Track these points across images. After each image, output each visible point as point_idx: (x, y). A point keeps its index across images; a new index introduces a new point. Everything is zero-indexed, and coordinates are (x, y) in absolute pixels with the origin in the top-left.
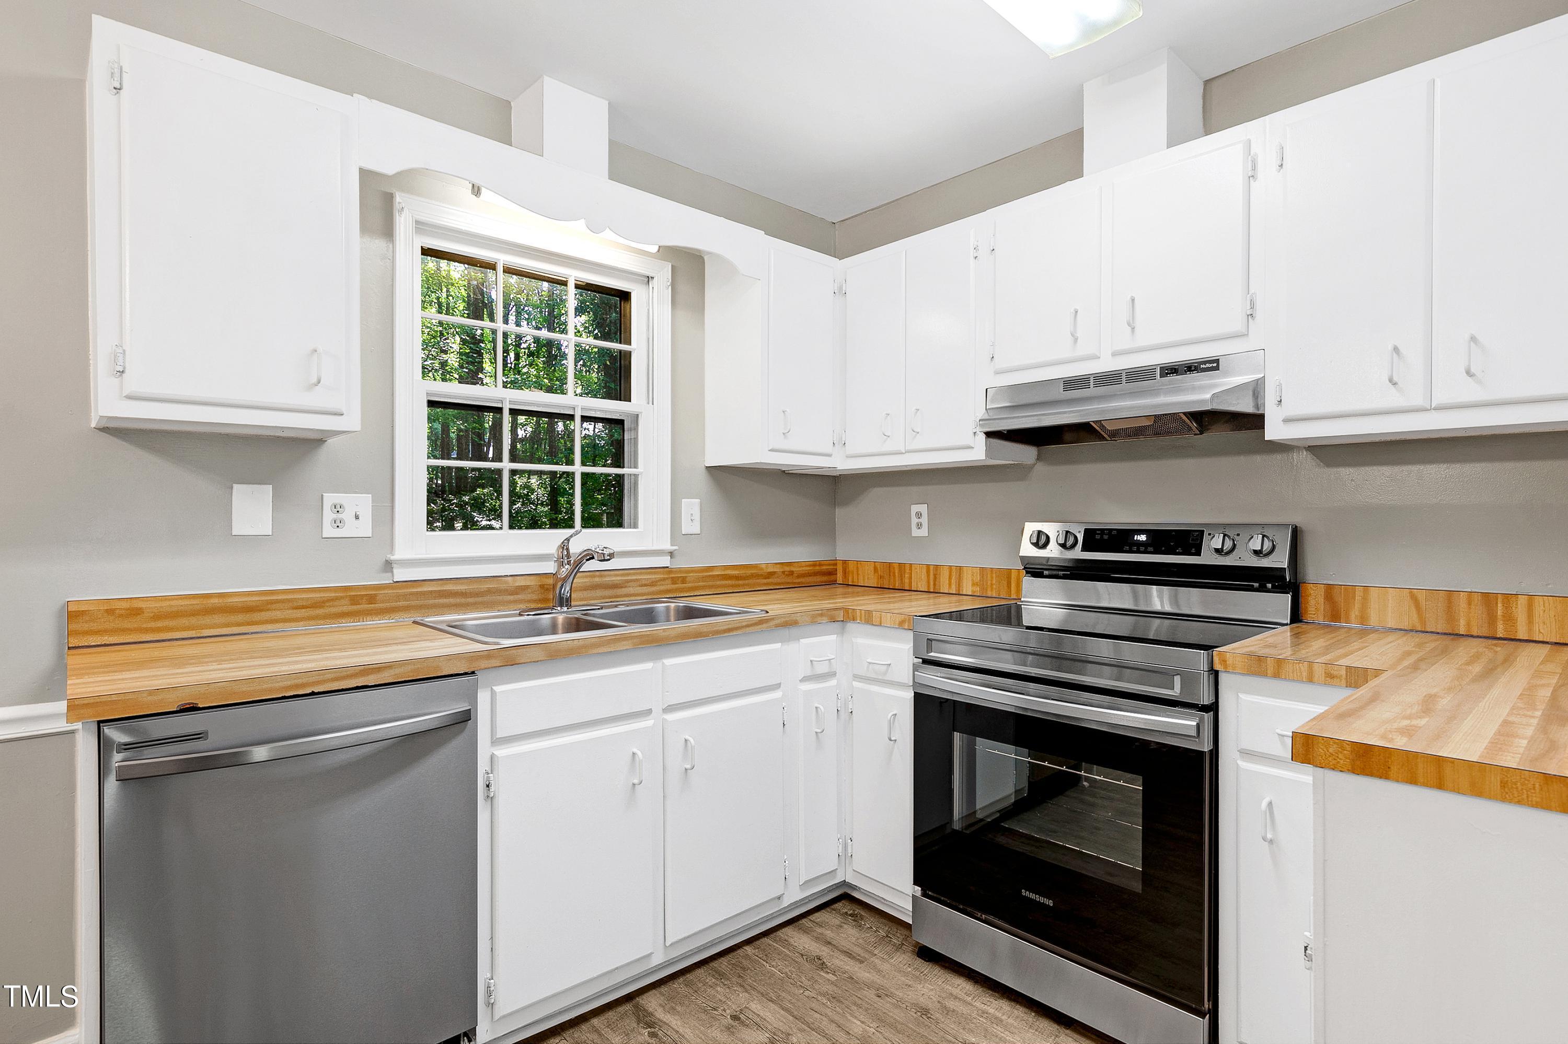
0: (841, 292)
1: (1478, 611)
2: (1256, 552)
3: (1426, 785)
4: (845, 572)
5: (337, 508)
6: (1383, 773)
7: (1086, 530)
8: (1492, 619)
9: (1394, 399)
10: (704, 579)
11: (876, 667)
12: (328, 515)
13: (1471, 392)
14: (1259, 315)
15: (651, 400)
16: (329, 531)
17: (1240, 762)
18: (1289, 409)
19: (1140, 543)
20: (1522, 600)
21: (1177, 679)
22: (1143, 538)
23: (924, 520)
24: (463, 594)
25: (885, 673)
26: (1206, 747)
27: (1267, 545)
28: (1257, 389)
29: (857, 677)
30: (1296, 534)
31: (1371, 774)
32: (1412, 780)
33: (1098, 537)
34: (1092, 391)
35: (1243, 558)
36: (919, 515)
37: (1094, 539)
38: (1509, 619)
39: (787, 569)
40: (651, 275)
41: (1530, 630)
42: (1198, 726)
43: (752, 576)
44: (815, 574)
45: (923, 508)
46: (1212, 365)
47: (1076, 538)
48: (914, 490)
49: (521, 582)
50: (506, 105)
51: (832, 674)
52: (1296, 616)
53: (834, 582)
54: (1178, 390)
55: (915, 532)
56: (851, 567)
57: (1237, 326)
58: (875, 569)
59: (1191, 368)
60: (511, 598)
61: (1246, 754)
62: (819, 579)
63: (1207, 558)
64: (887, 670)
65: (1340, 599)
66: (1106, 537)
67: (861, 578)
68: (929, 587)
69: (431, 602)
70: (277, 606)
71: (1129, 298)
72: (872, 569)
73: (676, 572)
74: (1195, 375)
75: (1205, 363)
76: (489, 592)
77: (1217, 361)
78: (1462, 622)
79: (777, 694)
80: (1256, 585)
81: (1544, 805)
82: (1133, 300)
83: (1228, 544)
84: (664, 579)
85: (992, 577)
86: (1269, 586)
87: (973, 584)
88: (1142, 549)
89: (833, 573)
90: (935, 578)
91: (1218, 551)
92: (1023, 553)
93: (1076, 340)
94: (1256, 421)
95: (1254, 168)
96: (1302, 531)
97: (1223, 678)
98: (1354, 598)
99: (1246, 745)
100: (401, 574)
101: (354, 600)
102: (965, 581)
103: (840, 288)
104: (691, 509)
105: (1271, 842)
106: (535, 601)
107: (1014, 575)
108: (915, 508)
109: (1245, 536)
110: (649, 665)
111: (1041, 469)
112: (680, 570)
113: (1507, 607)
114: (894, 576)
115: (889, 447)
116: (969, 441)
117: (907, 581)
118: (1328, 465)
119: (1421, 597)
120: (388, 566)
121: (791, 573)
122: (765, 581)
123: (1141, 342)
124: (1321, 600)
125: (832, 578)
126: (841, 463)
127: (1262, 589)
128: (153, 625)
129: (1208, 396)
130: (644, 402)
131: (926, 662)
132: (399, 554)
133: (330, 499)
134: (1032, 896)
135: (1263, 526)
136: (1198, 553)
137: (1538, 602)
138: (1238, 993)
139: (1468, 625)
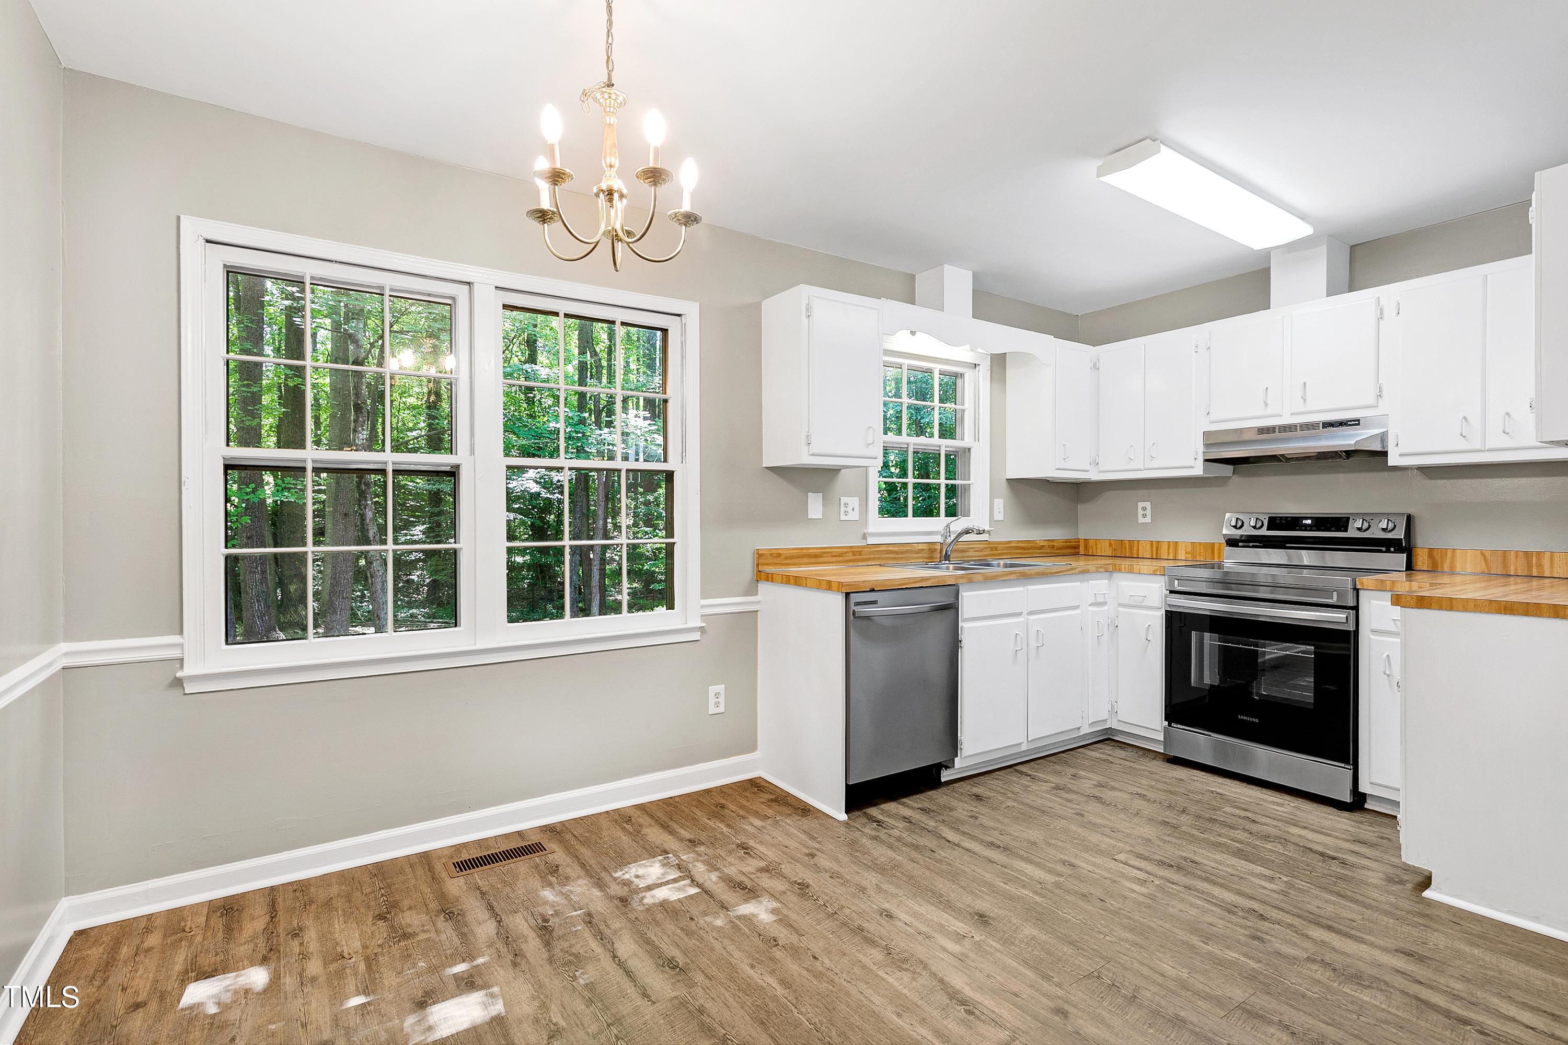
0: (1095, 367)
1: (1522, 561)
2: (1383, 530)
3: (1446, 610)
4: (1086, 547)
5: (846, 505)
6: (1429, 607)
7: (1269, 518)
8: (1530, 566)
9: (1464, 445)
10: (1007, 548)
11: (1135, 598)
12: (843, 509)
13: (1507, 442)
14: (1385, 393)
15: (977, 438)
16: (843, 517)
17: (1372, 637)
18: (1403, 449)
19: (1306, 525)
20: (1547, 555)
21: (1335, 593)
22: (1309, 522)
23: (1148, 512)
24: (896, 552)
25: (1142, 601)
26: (1352, 628)
27: (1391, 526)
28: (1383, 437)
29: (1120, 605)
30: (1409, 519)
31: (1424, 608)
32: (1440, 608)
33: (1278, 522)
34: (1277, 434)
35: (1376, 533)
36: (1144, 509)
37: (1274, 523)
38: (1540, 566)
39: (1051, 544)
40: (977, 363)
41: (1552, 572)
42: (1347, 617)
43: (1032, 548)
44: (1067, 547)
45: (1148, 505)
46: (1356, 422)
47: (1263, 522)
48: (1141, 492)
49: (921, 547)
50: (913, 277)
51: (1104, 603)
52: (1410, 567)
53: (1077, 554)
54: (1333, 437)
55: (1141, 520)
56: (1091, 543)
57: (1372, 401)
58: (1110, 544)
59: (1342, 424)
60: (916, 555)
61: (1374, 631)
62: (1069, 551)
63: (1352, 533)
64: (1143, 600)
65: (1438, 557)
66: (1283, 522)
67: (1099, 550)
68: (1152, 555)
69: (884, 556)
70: (827, 555)
71: (1302, 382)
72: (1108, 544)
73: (992, 544)
74: (1345, 428)
75: (1351, 421)
76: (907, 552)
77: (1359, 420)
78: (1512, 568)
79: (1078, 611)
80: (1384, 549)
81: (1489, 612)
82: (1305, 384)
83: (1366, 525)
84: (986, 548)
85: (1200, 548)
86: (1392, 549)
87: (1186, 553)
88: (1308, 528)
89: (1077, 547)
90: (1157, 550)
91: (1359, 529)
92: (1225, 532)
93: (1267, 405)
94: (1384, 454)
95: (1382, 313)
96: (1414, 517)
97: (1361, 592)
98: (1446, 556)
99: (1375, 626)
100: (871, 541)
101: (854, 554)
102: (1180, 551)
103: (1095, 365)
104: (999, 504)
105: (1388, 675)
106: (927, 558)
107: (1216, 547)
108: (1141, 505)
109: (1376, 520)
110: (1021, 589)
111: (1236, 479)
112: (995, 543)
113: (1538, 558)
114: (1126, 549)
115: (1132, 466)
116: (1192, 463)
117: (1135, 552)
118: (1431, 479)
119: (1488, 554)
120: (864, 537)
121: (1053, 546)
122: (1039, 551)
123: (1309, 408)
124: (1426, 558)
125: (1077, 550)
126: (1094, 476)
127: (1388, 551)
128: (785, 562)
129: (1353, 442)
130: (972, 440)
131: (1171, 592)
132: (871, 529)
133: (844, 500)
134: (1245, 718)
135: (1388, 514)
136: (1346, 530)
137: (1556, 556)
138: (1370, 759)
139: (1516, 569)
